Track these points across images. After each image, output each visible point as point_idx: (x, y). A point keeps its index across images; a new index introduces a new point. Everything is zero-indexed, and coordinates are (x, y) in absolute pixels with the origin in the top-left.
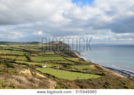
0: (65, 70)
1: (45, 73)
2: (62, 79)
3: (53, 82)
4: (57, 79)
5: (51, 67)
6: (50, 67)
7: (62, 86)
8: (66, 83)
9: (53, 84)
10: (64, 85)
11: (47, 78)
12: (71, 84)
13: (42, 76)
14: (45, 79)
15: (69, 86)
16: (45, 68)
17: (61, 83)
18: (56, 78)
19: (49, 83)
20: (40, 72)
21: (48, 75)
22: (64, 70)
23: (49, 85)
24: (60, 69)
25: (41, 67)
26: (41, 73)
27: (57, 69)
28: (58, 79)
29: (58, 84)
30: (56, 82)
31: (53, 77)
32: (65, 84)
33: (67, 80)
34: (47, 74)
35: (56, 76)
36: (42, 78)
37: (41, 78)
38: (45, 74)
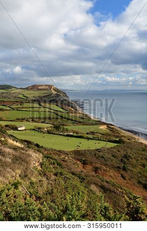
0: (57, 134)
1: (23, 139)
2: (52, 150)
3: (37, 155)
4: (42, 150)
5: (33, 130)
6: (31, 130)
7: (53, 161)
8: (59, 155)
9: (36, 157)
10: (55, 159)
11: (27, 149)
12: (67, 158)
13: (18, 144)
14: (22, 149)
15: (63, 160)
16: (22, 130)
17: (50, 156)
18: (42, 147)
19: (30, 156)
20: (14, 137)
21: (28, 143)
22: (55, 134)
23: (30, 160)
24: (49, 132)
25: (16, 129)
26: (15, 139)
27: (42, 132)
28: (46, 149)
29: (45, 157)
30: (41, 155)
31: (37, 145)
32: (56, 157)
33: (60, 151)
34: (25, 141)
35: (41, 145)
36: (18, 147)
37: (15, 148)
38: (22, 141)
